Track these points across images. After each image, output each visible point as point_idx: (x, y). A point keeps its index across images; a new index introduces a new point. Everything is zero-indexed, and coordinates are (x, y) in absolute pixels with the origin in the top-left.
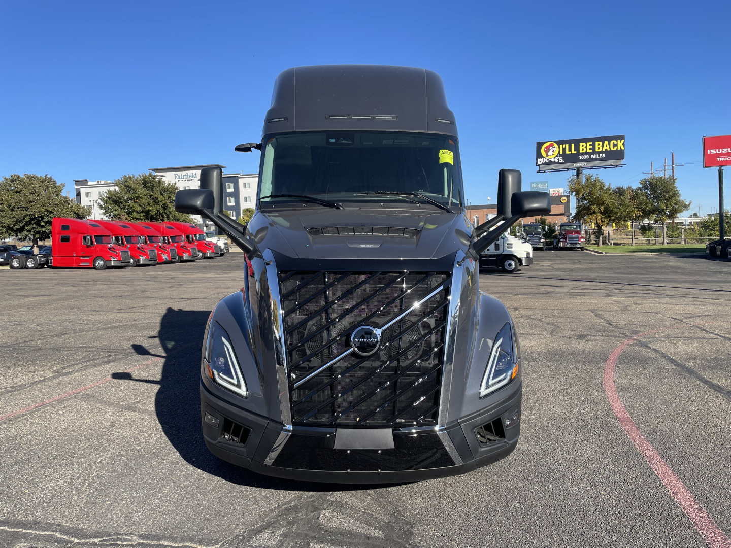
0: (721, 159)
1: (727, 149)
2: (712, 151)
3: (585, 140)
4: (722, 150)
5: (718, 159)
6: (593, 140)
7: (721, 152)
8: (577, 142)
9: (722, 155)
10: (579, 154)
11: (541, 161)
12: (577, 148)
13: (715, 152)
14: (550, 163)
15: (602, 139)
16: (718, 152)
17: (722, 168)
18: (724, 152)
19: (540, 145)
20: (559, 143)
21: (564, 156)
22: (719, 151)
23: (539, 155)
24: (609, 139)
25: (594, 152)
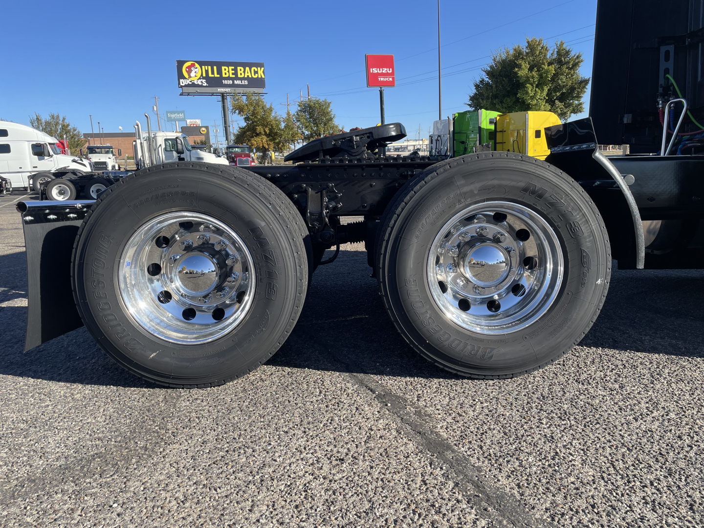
0: (382, 79)
1: (386, 69)
2: (374, 69)
3: (228, 64)
4: (383, 70)
5: (379, 79)
6: (236, 65)
7: (381, 72)
8: (219, 65)
9: (382, 74)
10: (222, 78)
11: (183, 82)
12: (220, 72)
13: (376, 72)
14: (193, 85)
15: (244, 65)
16: (379, 72)
17: (382, 89)
18: (384, 72)
19: (180, 64)
20: (201, 64)
21: (207, 78)
22: (380, 70)
23: (181, 76)
24: (250, 65)
25: (237, 78)
